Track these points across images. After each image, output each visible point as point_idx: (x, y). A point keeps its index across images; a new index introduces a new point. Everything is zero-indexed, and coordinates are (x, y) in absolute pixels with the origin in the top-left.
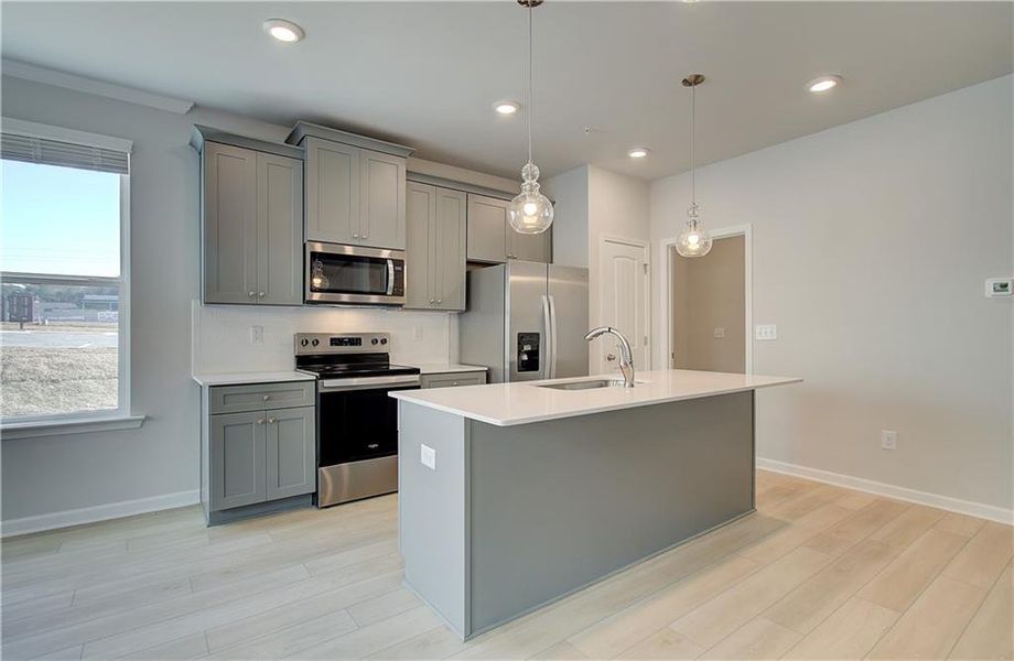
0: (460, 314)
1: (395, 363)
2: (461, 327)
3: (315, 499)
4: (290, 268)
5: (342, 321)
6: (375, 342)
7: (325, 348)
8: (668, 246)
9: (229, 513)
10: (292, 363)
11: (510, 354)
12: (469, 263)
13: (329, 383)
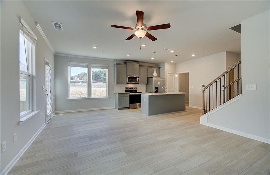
0: (146, 85)
1: (137, 92)
2: (147, 86)
3: (129, 108)
4: (125, 80)
5: (130, 86)
6: (135, 89)
7: (129, 89)
9: (120, 109)
10: (125, 92)
11: (154, 91)
12: (148, 77)
13: (131, 94)
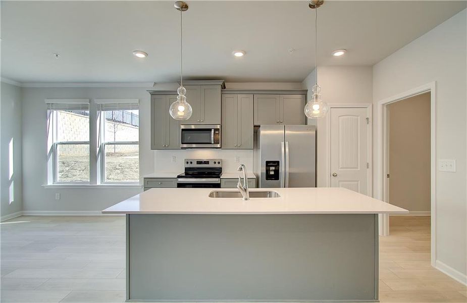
6: (216, 163)
7: (194, 165)
8: (383, 105)
12: (254, 126)
